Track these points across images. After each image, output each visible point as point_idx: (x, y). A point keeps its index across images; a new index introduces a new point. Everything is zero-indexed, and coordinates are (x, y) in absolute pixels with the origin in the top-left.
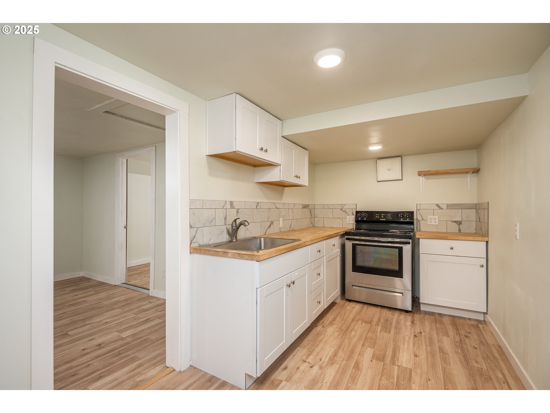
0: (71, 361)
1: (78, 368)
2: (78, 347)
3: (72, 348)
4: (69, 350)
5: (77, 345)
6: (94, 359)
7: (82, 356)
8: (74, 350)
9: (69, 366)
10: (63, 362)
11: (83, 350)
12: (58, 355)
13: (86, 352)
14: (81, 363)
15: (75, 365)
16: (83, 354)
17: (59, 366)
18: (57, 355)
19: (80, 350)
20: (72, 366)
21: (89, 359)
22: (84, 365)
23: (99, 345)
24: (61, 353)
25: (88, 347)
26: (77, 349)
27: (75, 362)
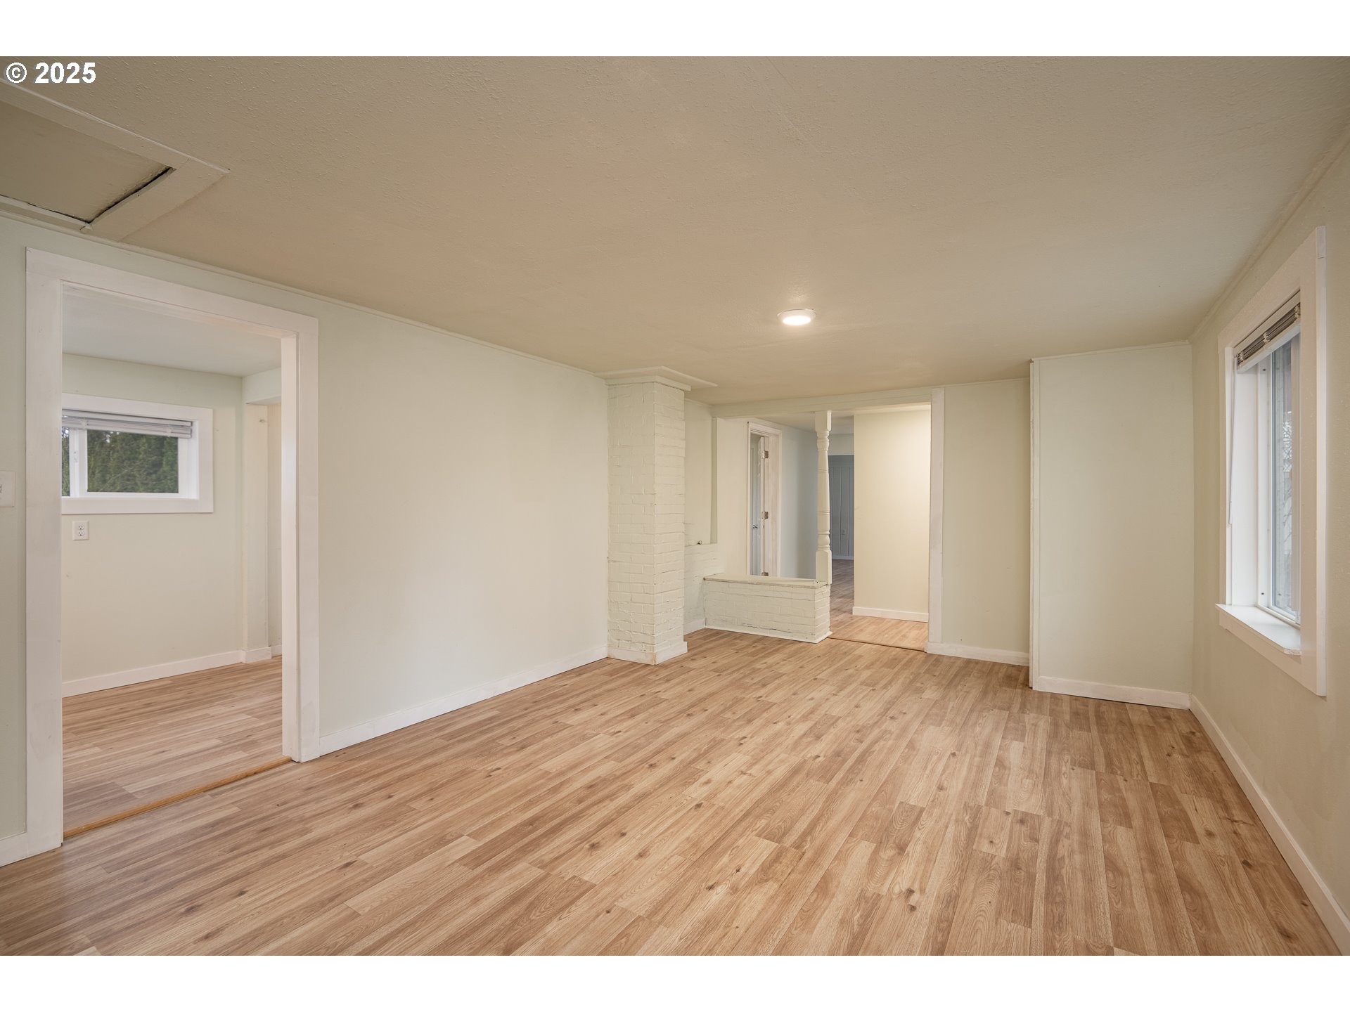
0: (274, 860)
1: (257, 844)
2: (258, 904)
3: (274, 900)
4: (281, 892)
5: (259, 912)
6: (218, 864)
7: (247, 873)
8: (269, 893)
9: (276, 849)
10: (294, 856)
11: (242, 893)
12: (308, 875)
13: (236, 886)
14: (250, 854)
15: (264, 850)
16: (244, 878)
17: (299, 848)
18: (311, 878)
19: (250, 893)
20: (270, 849)
21: (230, 863)
22: (244, 849)
23: (192, 908)
24: (302, 882)
25: (227, 901)
26: (260, 895)
27: (264, 858)
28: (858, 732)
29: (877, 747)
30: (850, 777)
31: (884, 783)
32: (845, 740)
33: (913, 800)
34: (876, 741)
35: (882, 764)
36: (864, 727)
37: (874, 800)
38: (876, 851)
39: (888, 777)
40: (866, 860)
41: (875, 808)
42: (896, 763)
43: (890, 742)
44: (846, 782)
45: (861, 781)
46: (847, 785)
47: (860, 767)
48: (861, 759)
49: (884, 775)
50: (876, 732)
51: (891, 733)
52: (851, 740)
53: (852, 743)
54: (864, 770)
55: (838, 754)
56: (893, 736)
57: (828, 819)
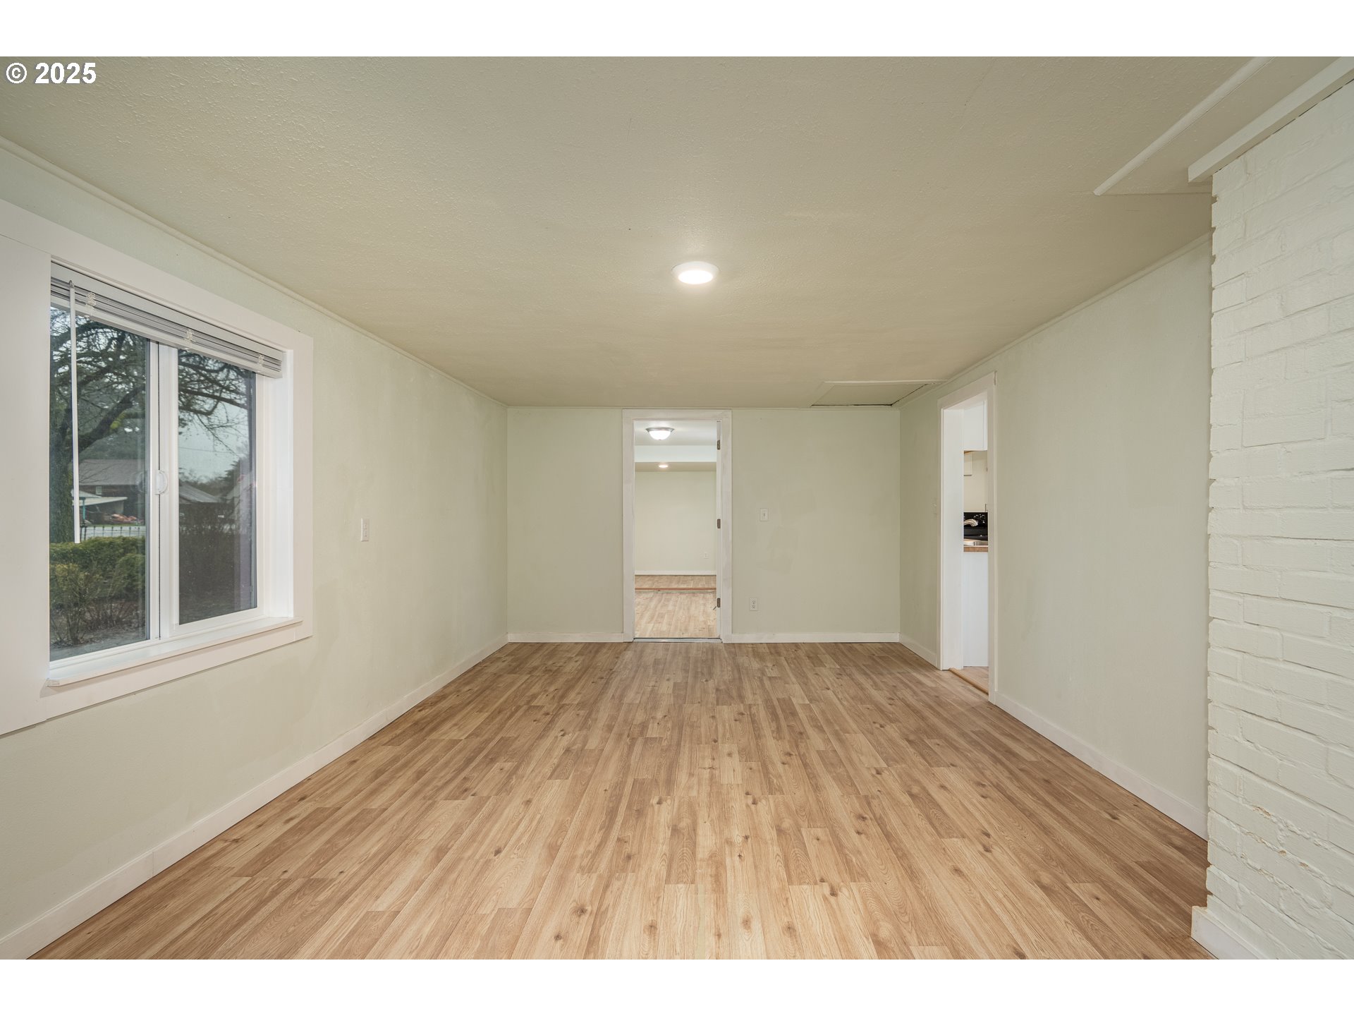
28: (629, 857)
29: (598, 837)
30: (617, 790)
31: (584, 793)
32: (641, 836)
33: (557, 784)
34: (601, 845)
35: (588, 814)
36: (624, 870)
37: (591, 776)
38: (584, 745)
39: (580, 801)
40: (590, 741)
41: (589, 770)
42: (572, 819)
43: (580, 851)
44: (620, 785)
45: (606, 790)
46: (617, 783)
47: (611, 805)
48: (612, 814)
49: (585, 799)
50: (603, 865)
51: (582, 869)
52: (634, 836)
53: (629, 833)
54: (606, 802)
55: (640, 813)
56: (577, 865)
57: (622, 756)
